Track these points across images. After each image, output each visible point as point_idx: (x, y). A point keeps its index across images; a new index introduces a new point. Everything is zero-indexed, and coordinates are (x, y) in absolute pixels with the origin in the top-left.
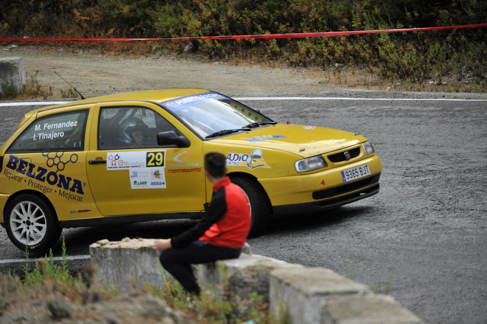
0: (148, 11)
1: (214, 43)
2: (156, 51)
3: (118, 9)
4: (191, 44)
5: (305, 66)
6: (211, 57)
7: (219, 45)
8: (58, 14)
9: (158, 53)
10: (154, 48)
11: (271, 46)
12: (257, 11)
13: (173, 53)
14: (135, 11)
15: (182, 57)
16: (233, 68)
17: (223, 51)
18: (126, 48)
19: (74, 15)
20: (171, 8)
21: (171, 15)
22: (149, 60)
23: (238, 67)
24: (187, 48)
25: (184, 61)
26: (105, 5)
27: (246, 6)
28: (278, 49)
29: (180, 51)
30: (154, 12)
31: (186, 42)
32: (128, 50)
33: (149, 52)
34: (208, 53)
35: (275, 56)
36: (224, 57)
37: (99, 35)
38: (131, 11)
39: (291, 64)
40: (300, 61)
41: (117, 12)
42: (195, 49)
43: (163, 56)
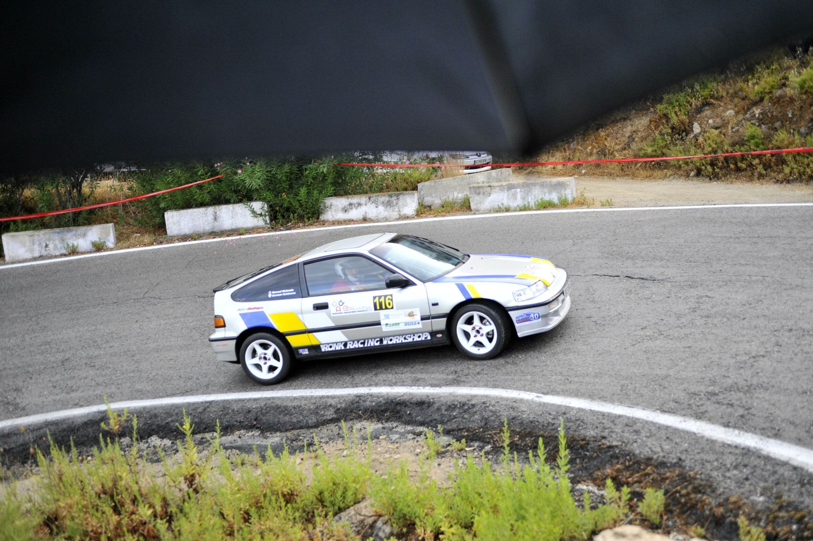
0: (665, 151)
1: (714, 169)
2: (670, 176)
3: (644, 150)
4: (695, 171)
5: (788, 182)
6: (710, 179)
7: (717, 170)
8: (605, 156)
9: (671, 178)
10: (668, 174)
11: (759, 170)
12: (745, 146)
13: (682, 177)
14: (656, 151)
15: (689, 179)
16: (730, 186)
17: (720, 175)
18: (649, 175)
19: (615, 156)
20: (681, 148)
21: (681, 152)
22: (665, 182)
23: (733, 185)
24: (692, 174)
25: (690, 182)
26: (635, 149)
27: (737, 144)
28: (764, 172)
29: (688, 176)
30: (668, 151)
31: (692, 170)
32: (650, 176)
33: (665, 177)
34: (708, 176)
35: (761, 176)
36: (721, 178)
37: (631, 168)
38: (653, 151)
39: (777, 181)
40: (785, 179)
41: (643, 152)
42: (699, 173)
43: (675, 179)
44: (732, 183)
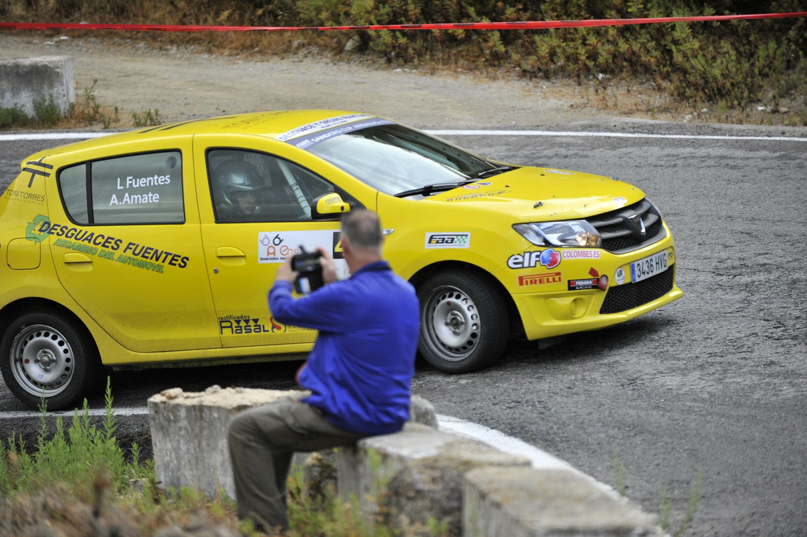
1: (395, 37)
2: (298, 48)
4: (356, 37)
5: (547, 76)
6: (389, 61)
7: (403, 40)
9: (302, 53)
10: (295, 43)
11: (491, 44)
13: (326, 53)
15: (341, 60)
16: (427, 80)
17: (411, 51)
18: (248, 43)
22: (286, 64)
23: (435, 78)
24: (349, 45)
25: (344, 66)
28: (502, 49)
29: (339, 50)
31: (348, 36)
32: (252, 47)
33: (286, 51)
34: (385, 54)
35: (496, 60)
36: (412, 60)
37: (206, 21)
39: (524, 74)
40: (539, 69)
42: (364, 46)
43: (310, 58)
44: (433, 72)
